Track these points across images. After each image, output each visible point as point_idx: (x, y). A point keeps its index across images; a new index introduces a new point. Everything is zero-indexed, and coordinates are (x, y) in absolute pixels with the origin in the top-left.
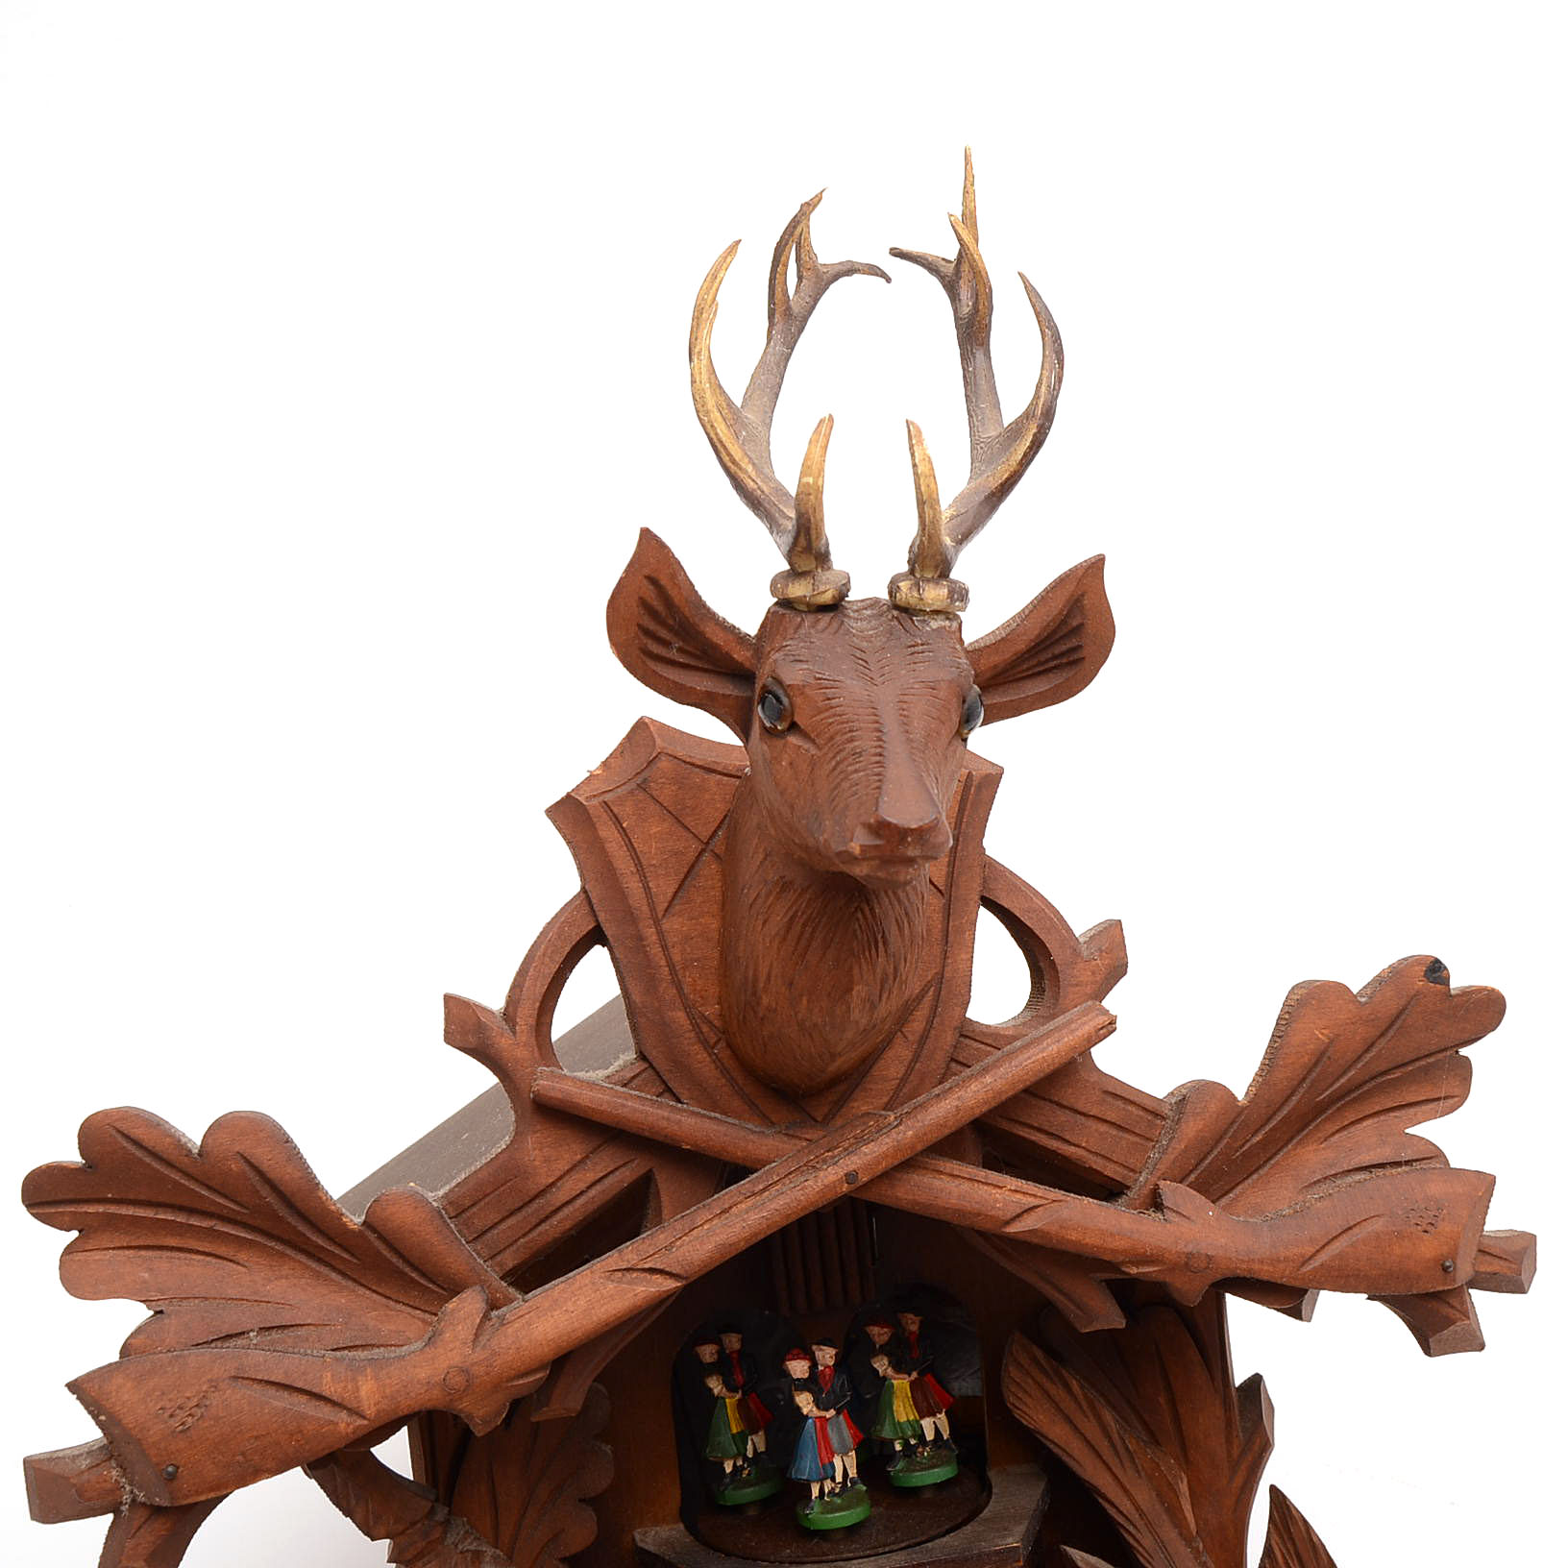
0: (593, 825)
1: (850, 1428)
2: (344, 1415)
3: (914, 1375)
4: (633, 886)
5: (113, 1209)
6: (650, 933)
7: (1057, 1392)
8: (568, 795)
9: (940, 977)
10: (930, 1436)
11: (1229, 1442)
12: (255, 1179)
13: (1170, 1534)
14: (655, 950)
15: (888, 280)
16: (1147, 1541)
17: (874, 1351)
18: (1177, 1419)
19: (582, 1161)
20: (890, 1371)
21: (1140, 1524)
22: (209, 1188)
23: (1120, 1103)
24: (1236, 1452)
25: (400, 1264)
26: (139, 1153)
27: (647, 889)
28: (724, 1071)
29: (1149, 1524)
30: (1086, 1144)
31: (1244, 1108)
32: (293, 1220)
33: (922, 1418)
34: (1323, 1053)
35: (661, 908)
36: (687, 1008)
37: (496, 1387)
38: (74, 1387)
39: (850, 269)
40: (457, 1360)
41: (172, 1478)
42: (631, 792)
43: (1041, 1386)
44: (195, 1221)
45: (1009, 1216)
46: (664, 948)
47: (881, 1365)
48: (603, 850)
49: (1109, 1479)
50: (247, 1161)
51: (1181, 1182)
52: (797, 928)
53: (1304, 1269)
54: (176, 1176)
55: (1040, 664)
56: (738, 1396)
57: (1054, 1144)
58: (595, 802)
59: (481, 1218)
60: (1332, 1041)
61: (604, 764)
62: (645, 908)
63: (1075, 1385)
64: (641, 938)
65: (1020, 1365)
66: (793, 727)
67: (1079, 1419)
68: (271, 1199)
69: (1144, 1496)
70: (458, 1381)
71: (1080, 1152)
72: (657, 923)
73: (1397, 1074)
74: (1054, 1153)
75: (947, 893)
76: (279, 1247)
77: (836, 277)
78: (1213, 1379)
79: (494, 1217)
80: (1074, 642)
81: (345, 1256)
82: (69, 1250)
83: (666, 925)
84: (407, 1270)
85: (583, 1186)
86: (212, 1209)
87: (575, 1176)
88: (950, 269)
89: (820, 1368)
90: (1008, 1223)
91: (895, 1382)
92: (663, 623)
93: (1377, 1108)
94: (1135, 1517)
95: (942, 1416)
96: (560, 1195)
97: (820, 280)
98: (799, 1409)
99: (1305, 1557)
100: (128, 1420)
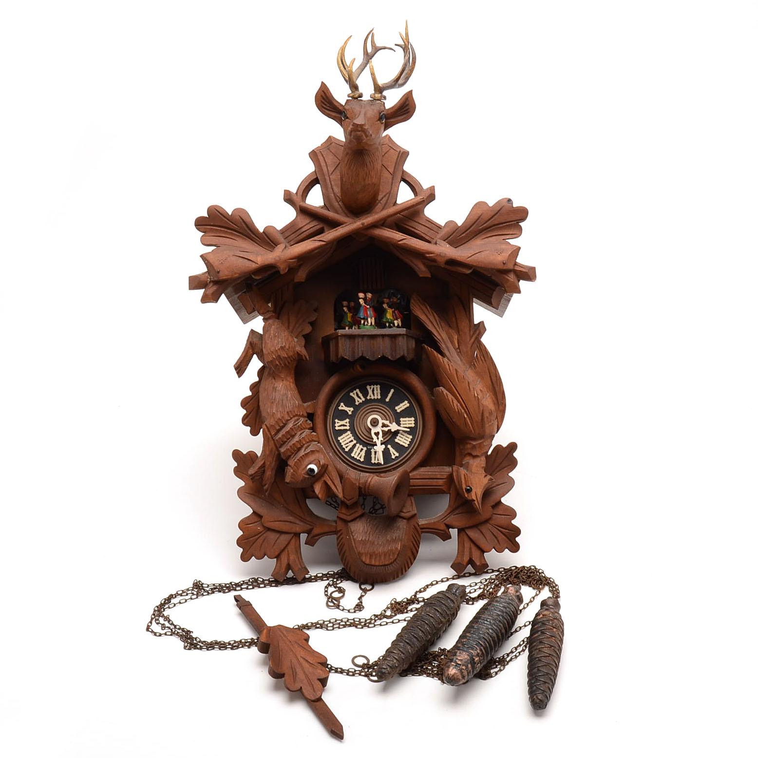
0: (317, 155)
1: (373, 312)
2: (254, 264)
3: (393, 310)
4: (325, 169)
5: (212, 227)
6: (327, 178)
7: (424, 308)
8: (313, 150)
9: (390, 192)
10: (396, 325)
11: (470, 331)
12: (241, 221)
13: (450, 345)
14: (328, 181)
15: (395, 51)
16: (443, 346)
17: (384, 303)
18: (457, 324)
19: (309, 223)
20: (387, 307)
21: (442, 341)
22: (232, 223)
23: (430, 223)
24: (472, 333)
25: (269, 240)
26: (219, 214)
27: (328, 170)
28: (341, 207)
29: (444, 342)
30: (421, 230)
31: (459, 227)
32: (249, 231)
33: (395, 320)
34: (479, 217)
35: (330, 172)
36: (334, 193)
37: (285, 261)
38: (202, 256)
39: (385, 48)
40: (278, 255)
41: (218, 272)
42: (326, 150)
43: (419, 306)
44: (229, 231)
45: (399, 239)
46: (330, 181)
47: (385, 306)
48: (319, 161)
49: (435, 330)
50: (240, 217)
51: (444, 241)
52: (349, 162)
53: (468, 259)
54: (226, 220)
55: (401, 112)
56: (351, 314)
57: (413, 230)
58: (318, 151)
59: (287, 234)
60: (482, 214)
61: (322, 145)
62: (327, 173)
63: (428, 307)
64: (325, 179)
65: (414, 300)
66: (347, 118)
67: (428, 315)
68: (244, 226)
69: (444, 335)
70: (278, 259)
71: (420, 232)
72: (329, 176)
73: (501, 225)
74: (413, 231)
75: (393, 175)
76: (245, 237)
77: (381, 49)
78: (466, 314)
79: (290, 234)
80: (407, 108)
81: (258, 239)
82: (203, 236)
83: (331, 177)
84: (271, 243)
85: (309, 228)
86: (232, 228)
87: (308, 225)
88: (404, 46)
89: (368, 299)
90: (399, 241)
91: (388, 310)
92: (326, 101)
93: (497, 234)
94: (441, 340)
95: (399, 320)
96: (304, 229)
97: (376, 49)
98: (360, 303)
99: (485, 356)
100: (211, 261)
